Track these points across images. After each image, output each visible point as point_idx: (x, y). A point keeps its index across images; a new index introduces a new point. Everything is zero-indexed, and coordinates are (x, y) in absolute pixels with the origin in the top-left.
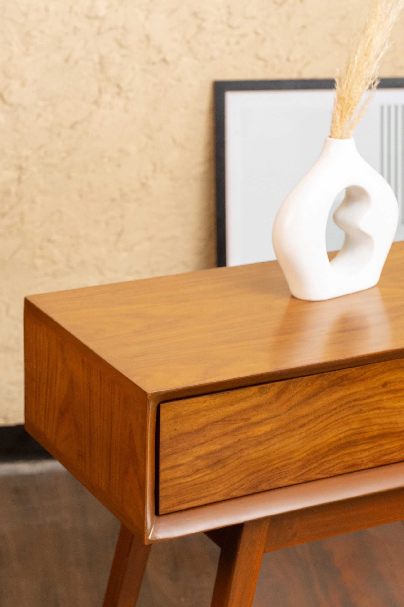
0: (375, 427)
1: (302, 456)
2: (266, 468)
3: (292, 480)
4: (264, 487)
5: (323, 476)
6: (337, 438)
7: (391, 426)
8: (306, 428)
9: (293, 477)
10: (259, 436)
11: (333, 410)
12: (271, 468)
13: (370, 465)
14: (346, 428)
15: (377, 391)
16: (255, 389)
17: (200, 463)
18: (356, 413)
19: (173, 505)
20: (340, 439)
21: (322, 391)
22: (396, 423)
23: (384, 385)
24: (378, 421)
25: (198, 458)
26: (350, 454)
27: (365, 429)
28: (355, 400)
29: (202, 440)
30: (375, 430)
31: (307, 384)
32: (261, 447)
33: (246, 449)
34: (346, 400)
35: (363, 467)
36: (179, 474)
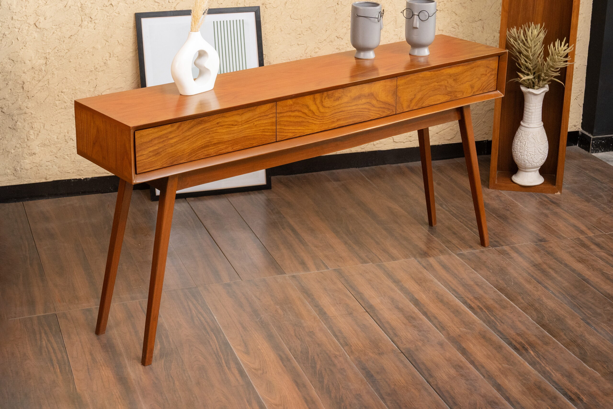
0: (215, 140)
1: (189, 151)
2: (175, 156)
3: (185, 160)
4: (175, 163)
5: (197, 159)
6: (201, 144)
7: (221, 139)
8: (189, 141)
9: (186, 159)
10: (172, 143)
11: (199, 133)
12: (177, 156)
13: (215, 155)
14: (205, 140)
15: (215, 126)
16: (169, 125)
17: (151, 154)
18: (208, 134)
19: (142, 170)
20: (203, 145)
21: (194, 126)
22: (223, 138)
23: (218, 123)
24: (216, 137)
25: (150, 152)
26: (206, 150)
27: (212, 141)
28: (208, 129)
29: (151, 145)
30: (215, 141)
31: (188, 124)
32: (173, 148)
33: (167, 148)
34: (204, 130)
35: (212, 156)
36: (143, 158)
